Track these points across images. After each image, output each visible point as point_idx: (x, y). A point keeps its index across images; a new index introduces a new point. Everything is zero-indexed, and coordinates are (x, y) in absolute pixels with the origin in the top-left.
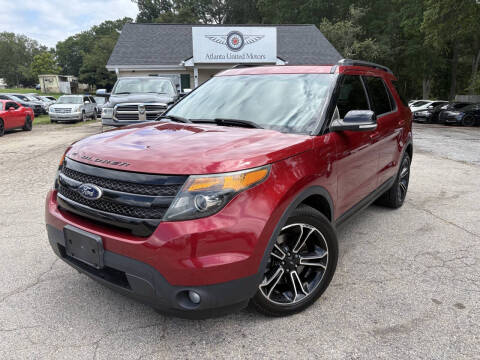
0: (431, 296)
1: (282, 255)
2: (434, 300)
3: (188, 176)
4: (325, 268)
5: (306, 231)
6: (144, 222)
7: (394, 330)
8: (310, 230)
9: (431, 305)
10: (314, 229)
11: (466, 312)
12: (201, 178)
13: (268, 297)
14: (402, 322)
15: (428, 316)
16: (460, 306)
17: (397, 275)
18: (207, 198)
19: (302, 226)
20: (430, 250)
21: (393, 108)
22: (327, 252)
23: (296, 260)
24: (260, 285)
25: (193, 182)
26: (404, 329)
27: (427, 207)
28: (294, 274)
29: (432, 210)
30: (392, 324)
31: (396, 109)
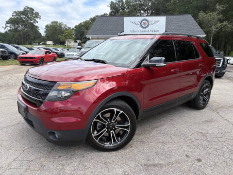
0: (186, 153)
1: (106, 123)
2: (187, 155)
4: (129, 131)
5: (118, 112)
7: (155, 165)
8: (120, 112)
9: (184, 157)
10: (122, 112)
11: (200, 163)
13: (97, 141)
14: (162, 162)
15: (178, 162)
16: (199, 160)
17: (176, 141)
18: (63, 92)
19: (115, 109)
20: (203, 132)
21: (197, 57)
22: (130, 124)
23: (114, 126)
24: (93, 135)
25: (59, 85)
26: (161, 166)
27: (218, 111)
28: (112, 132)
29: (221, 112)
30: (156, 163)
31: (200, 58)
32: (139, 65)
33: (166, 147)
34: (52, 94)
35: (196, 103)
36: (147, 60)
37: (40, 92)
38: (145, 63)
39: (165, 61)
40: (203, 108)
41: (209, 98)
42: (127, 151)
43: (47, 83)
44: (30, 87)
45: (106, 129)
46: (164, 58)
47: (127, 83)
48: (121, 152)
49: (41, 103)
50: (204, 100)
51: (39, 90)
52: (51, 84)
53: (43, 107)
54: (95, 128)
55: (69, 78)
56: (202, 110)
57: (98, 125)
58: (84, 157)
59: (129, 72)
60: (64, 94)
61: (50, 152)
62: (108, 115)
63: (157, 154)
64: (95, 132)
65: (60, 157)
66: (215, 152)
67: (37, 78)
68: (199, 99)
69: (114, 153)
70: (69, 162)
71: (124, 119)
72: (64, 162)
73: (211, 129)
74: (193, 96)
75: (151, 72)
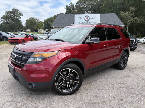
0: (114, 96)
1: (64, 77)
3: (33, 53)
4: (78, 83)
5: (71, 71)
6: (22, 64)
7: (95, 103)
9: (113, 98)
10: (74, 71)
12: (36, 53)
13: (59, 89)
14: (99, 101)
15: (109, 101)
16: (122, 100)
17: (107, 89)
18: (37, 59)
19: (70, 69)
20: (124, 83)
21: (119, 38)
22: (79, 78)
23: (69, 80)
24: (56, 85)
25: (35, 54)
26: (98, 103)
27: (133, 70)
28: (68, 83)
29: (134, 71)
30: (95, 102)
31: (121, 38)
32: (84, 43)
33: (101, 92)
34: (31, 60)
35: (119, 66)
36: (89, 39)
37: (23, 59)
38: (87, 41)
39: (100, 40)
40: (123, 69)
41: (127, 63)
42: (78, 95)
43: (27, 53)
44: (17, 56)
45: (64, 81)
46: (99, 38)
47: (77, 53)
48: (73, 95)
49: (24, 65)
50: (124, 64)
51: (23, 58)
52: (30, 54)
53: (25, 68)
54: (57, 81)
55: (42, 50)
56: (123, 70)
57: (59, 79)
58: (50, 99)
59: (78, 47)
60: (38, 60)
61: (29, 96)
62: (65, 73)
63: (96, 96)
64: (57, 84)
65: (36, 99)
66: (131, 95)
67: (21, 50)
68: (121, 63)
69: (69, 96)
70: (41, 102)
71: (75, 75)
72: (38, 102)
73: (129, 81)
74: (117, 62)
75: (91, 47)
